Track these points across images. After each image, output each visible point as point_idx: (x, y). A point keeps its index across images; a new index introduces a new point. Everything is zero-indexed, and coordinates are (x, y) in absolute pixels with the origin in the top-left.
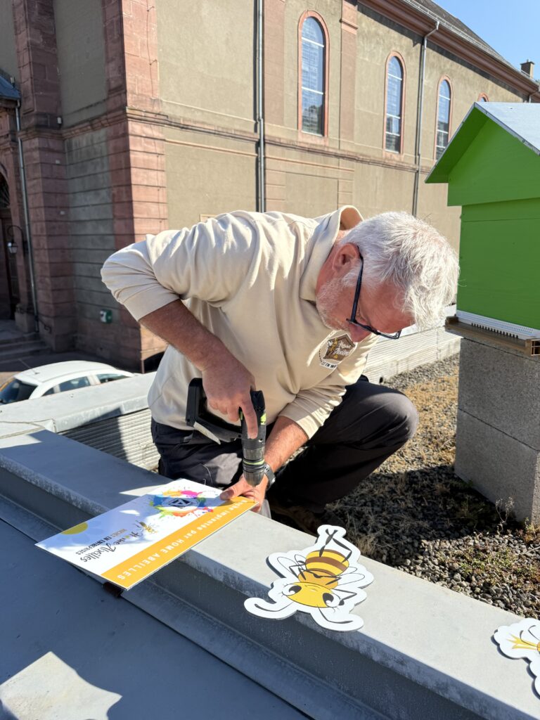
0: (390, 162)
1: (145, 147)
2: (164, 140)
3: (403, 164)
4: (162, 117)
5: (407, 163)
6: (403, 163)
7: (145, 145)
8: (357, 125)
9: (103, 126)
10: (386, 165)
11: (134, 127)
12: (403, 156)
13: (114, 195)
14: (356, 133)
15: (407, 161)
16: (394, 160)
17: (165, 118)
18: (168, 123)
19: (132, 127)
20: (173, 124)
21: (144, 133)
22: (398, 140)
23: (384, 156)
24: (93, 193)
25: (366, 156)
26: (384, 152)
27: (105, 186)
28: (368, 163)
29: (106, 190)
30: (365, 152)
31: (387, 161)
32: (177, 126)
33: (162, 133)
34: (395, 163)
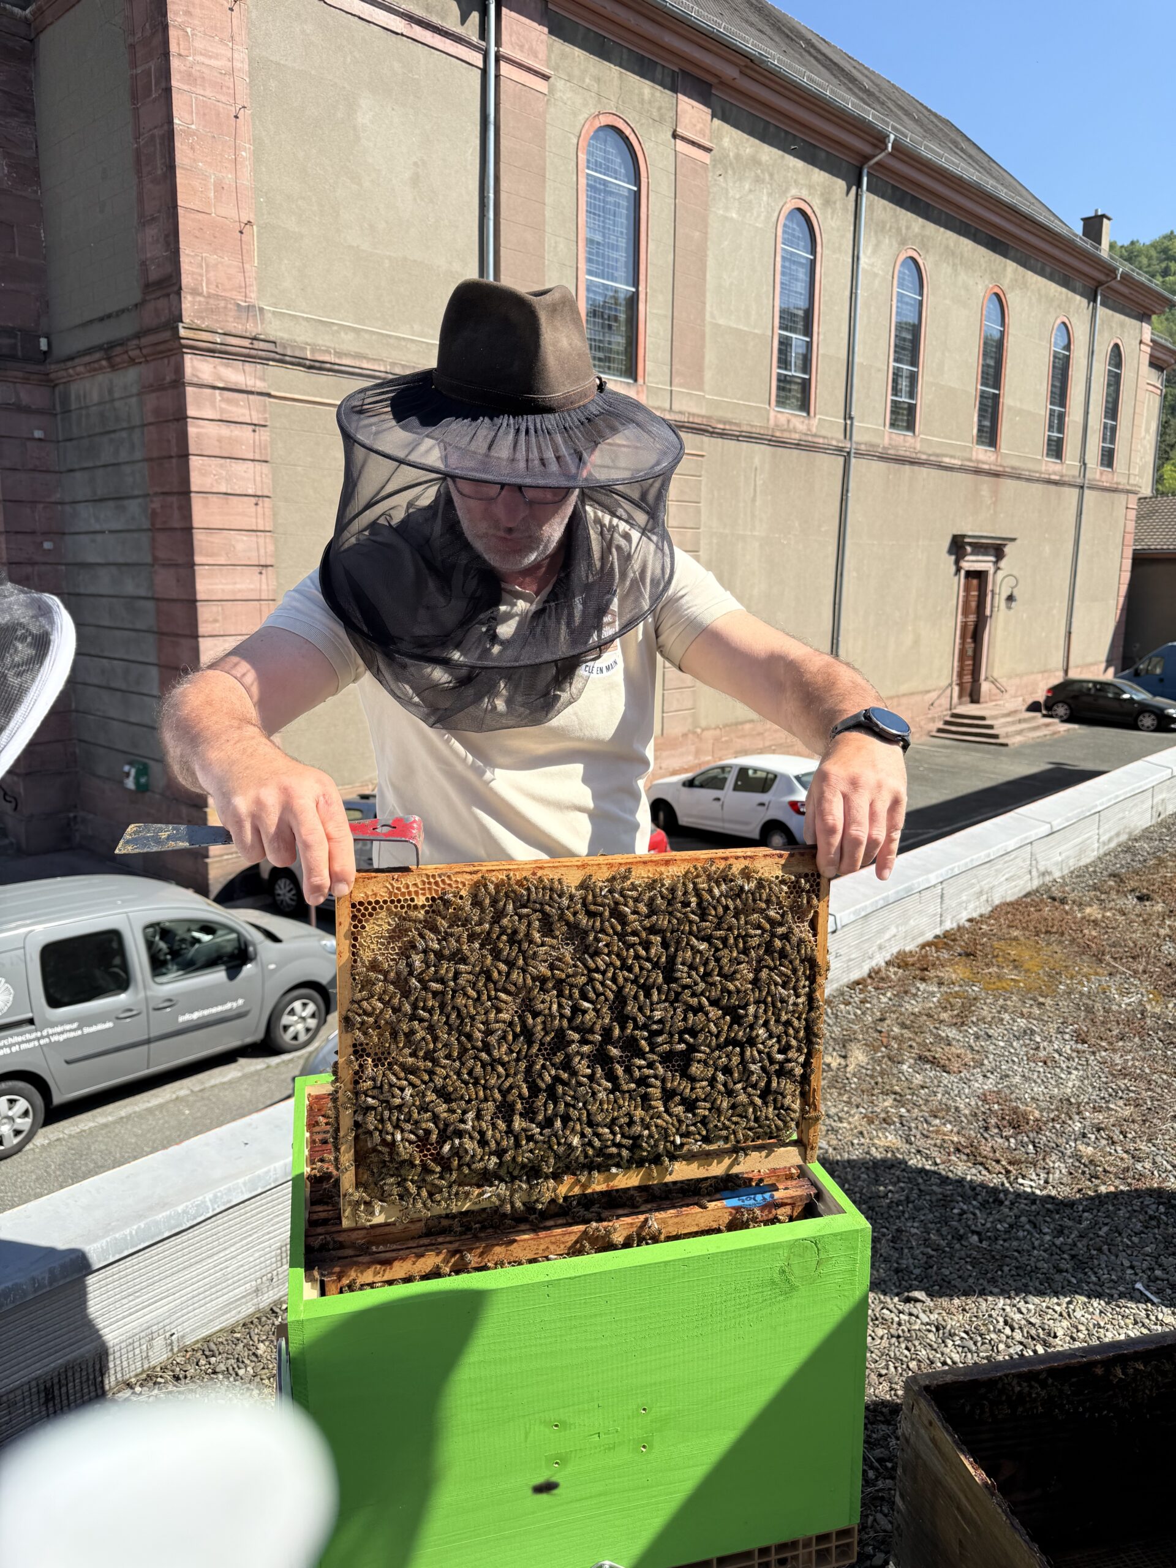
0: (786, 435)
1: (222, 411)
2: (269, 395)
3: (816, 440)
4: (262, 345)
5: (824, 437)
6: (815, 436)
7: (224, 405)
8: (710, 357)
9: (132, 362)
10: (776, 442)
11: (196, 367)
12: (814, 422)
13: (154, 513)
14: (708, 375)
15: (823, 433)
16: (795, 431)
17: (271, 347)
18: (278, 357)
19: (193, 367)
20: (287, 358)
21: (221, 379)
22: (806, 386)
23: (772, 422)
24: (111, 504)
25: (731, 423)
26: (772, 414)
27: (136, 492)
28: (737, 438)
29: (140, 500)
30: (729, 416)
31: (778, 434)
32: (299, 365)
33: (263, 379)
34: (797, 436)
